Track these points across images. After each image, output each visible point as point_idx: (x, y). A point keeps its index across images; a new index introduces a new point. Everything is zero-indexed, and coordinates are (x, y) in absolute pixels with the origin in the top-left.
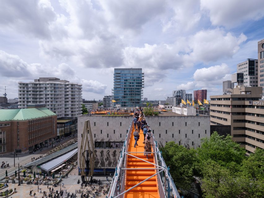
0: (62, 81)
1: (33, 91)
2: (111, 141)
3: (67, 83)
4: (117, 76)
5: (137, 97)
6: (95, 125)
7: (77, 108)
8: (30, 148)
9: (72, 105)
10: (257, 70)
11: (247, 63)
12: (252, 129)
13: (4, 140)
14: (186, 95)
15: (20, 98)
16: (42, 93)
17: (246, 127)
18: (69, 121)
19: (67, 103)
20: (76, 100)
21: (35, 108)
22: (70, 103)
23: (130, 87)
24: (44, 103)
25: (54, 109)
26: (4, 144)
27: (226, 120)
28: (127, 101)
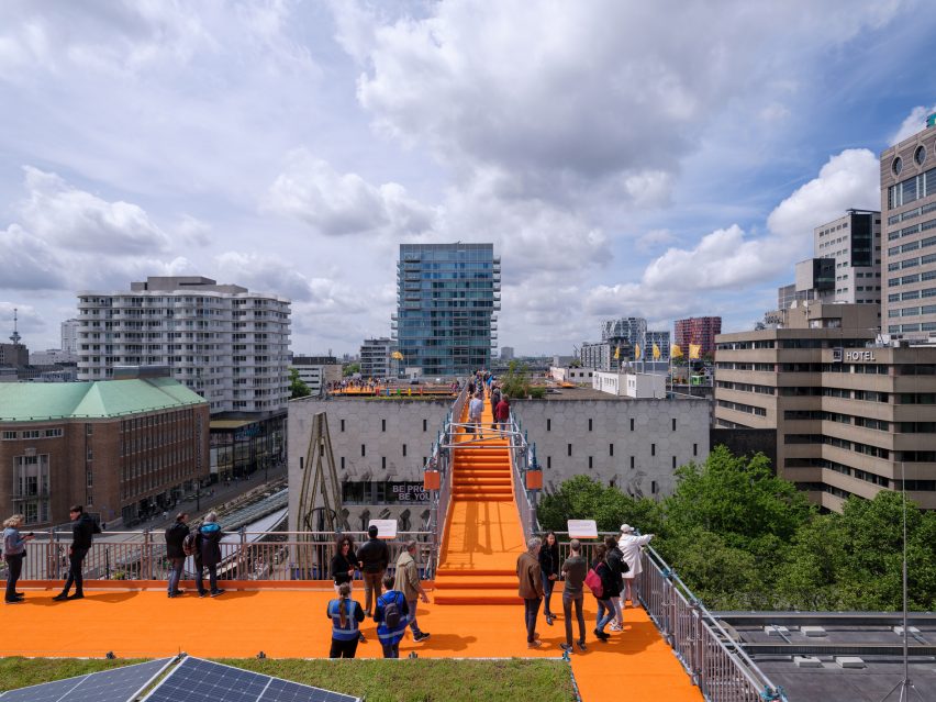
0: (224, 288)
1: (129, 323)
2: (396, 479)
3: (241, 296)
4: (410, 269)
5: (477, 343)
6: (343, 429)
7: (276, 380)
8: (127, 511)
9: (258, 370)
10: (878, 248)
11: (845, 225)
12: (844, 441)
13: (46, 484)
14: (649, 335)
15: (85, 347)
16: (157, 329)
17: (824, 433)
18: (250, 422)
19: (241, 364)
20: (272, 351)
21: (137, 380)
22: (251, 362)
23: (453, 308)
24: (165, 363)
25: (198, 384)
26: (44, 499)
27: (761, 411)
28: (443, 355)
